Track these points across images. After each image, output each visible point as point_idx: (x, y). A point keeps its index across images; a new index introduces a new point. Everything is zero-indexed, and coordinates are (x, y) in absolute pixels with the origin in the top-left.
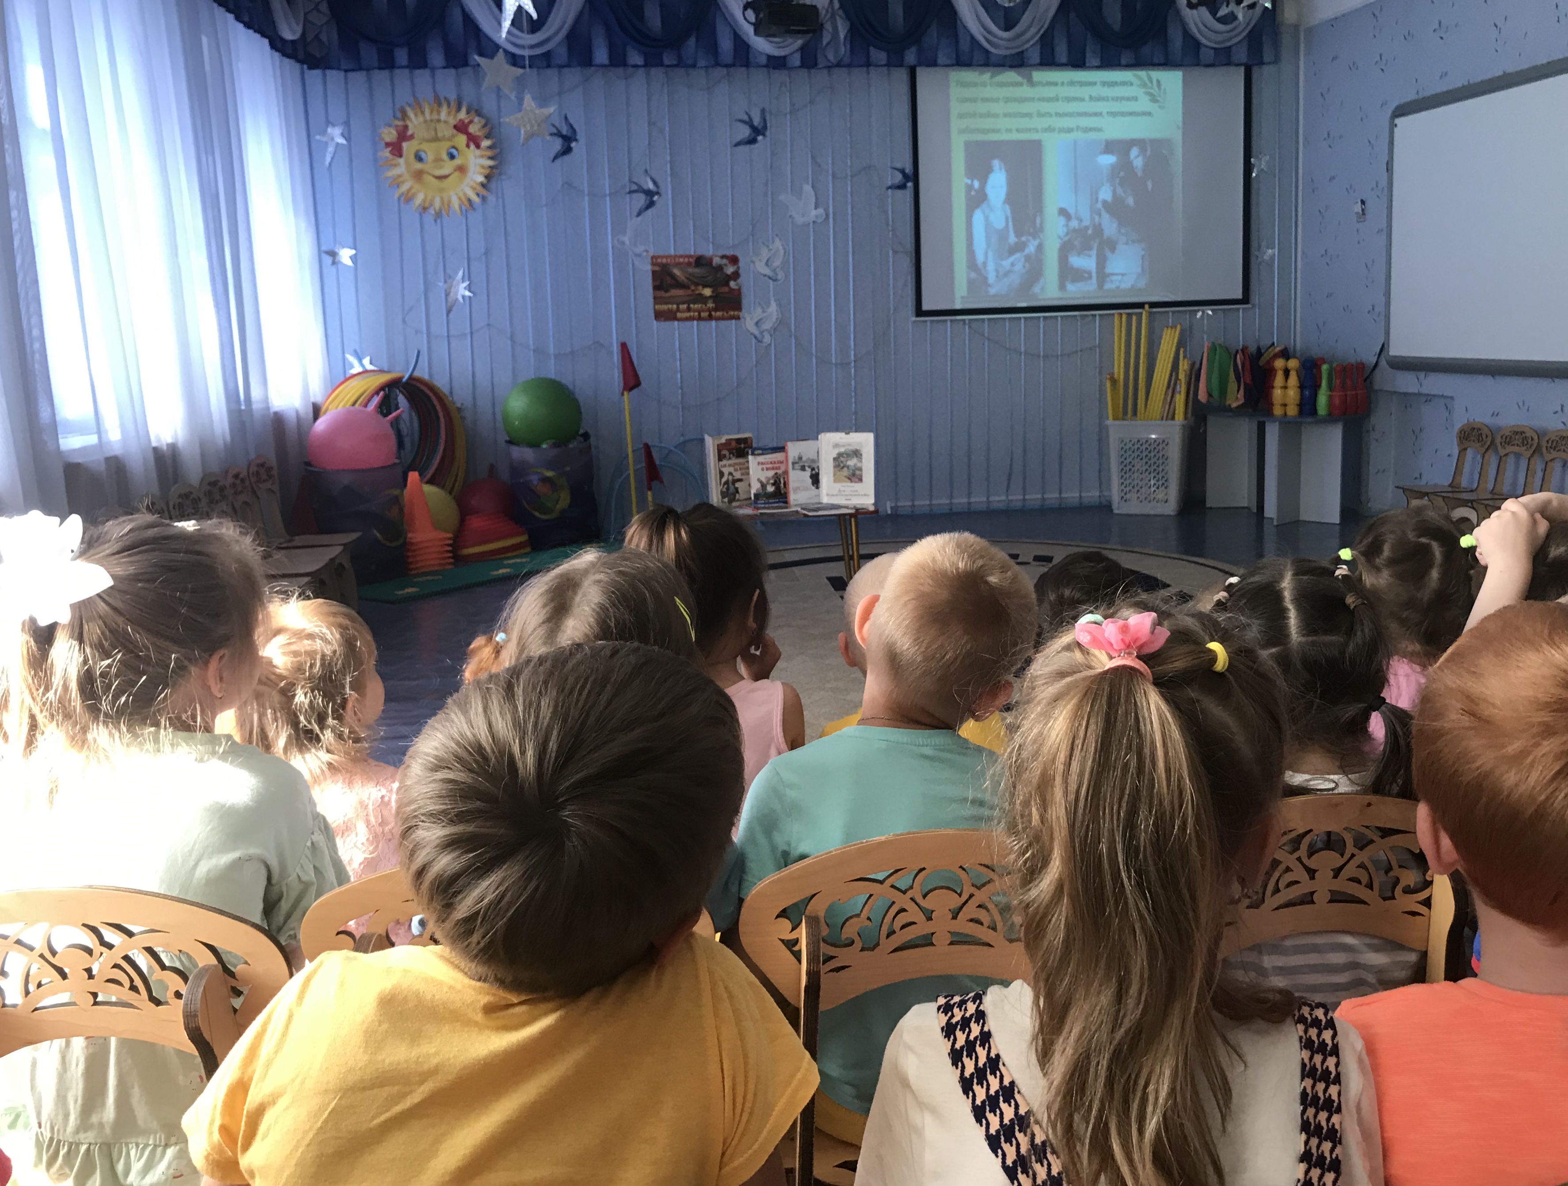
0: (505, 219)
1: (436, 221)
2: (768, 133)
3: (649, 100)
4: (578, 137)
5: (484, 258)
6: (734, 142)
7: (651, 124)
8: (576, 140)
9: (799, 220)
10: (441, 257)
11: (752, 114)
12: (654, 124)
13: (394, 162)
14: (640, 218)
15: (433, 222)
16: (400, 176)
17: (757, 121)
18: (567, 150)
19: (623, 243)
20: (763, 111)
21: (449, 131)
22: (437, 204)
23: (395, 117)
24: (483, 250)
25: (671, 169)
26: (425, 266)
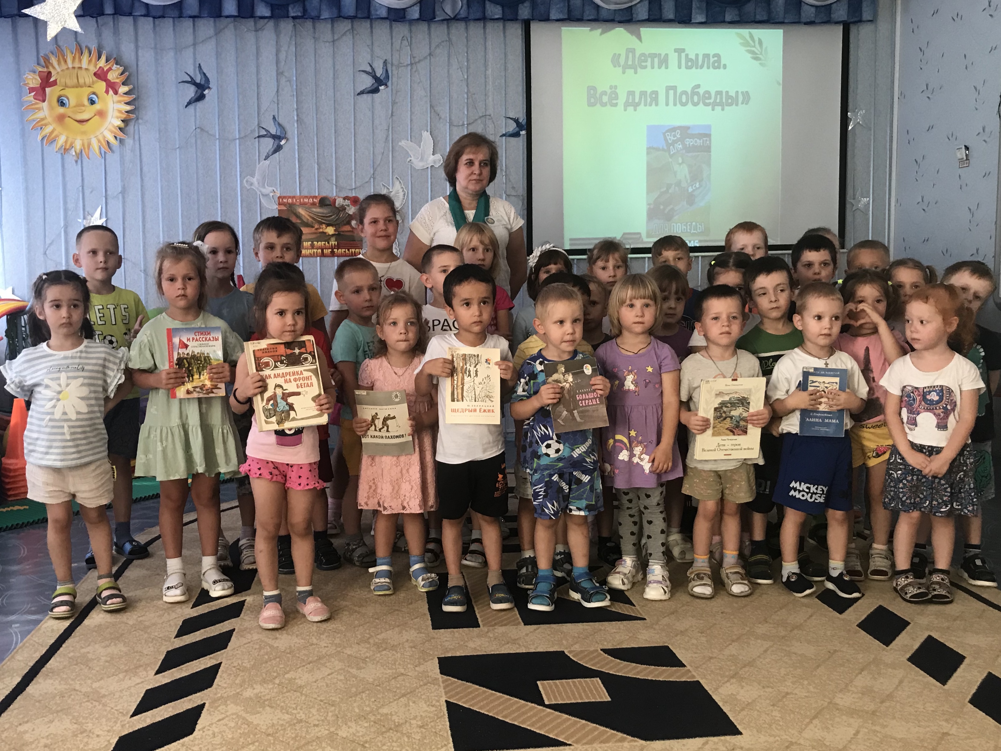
0: (141, 162)
1: (76, 162)
2: (389, 84)
3: (278, 52)
4: (210, 86)
5: (120, 196)
6: (359, 91)
7: (279, 74)
8: (209, 88)
9: (419, 165)
10: (81, 195)
11: (375, 65)
12: (282, 73)
13: (37, 106)
14: (267, 162)
15: (74, 162)
16: (42, 119)
17: (379, 73)
18: (200, 97)
19: (252, 184)
20: (385, 62)
21: (89, 78)
22: (78, 145)
23: (38, 64)
24: (120, 189)
25: (298, 115)
26: (65, 203)
